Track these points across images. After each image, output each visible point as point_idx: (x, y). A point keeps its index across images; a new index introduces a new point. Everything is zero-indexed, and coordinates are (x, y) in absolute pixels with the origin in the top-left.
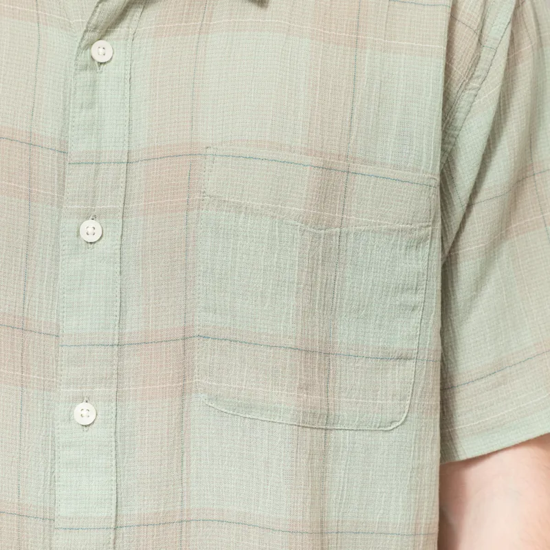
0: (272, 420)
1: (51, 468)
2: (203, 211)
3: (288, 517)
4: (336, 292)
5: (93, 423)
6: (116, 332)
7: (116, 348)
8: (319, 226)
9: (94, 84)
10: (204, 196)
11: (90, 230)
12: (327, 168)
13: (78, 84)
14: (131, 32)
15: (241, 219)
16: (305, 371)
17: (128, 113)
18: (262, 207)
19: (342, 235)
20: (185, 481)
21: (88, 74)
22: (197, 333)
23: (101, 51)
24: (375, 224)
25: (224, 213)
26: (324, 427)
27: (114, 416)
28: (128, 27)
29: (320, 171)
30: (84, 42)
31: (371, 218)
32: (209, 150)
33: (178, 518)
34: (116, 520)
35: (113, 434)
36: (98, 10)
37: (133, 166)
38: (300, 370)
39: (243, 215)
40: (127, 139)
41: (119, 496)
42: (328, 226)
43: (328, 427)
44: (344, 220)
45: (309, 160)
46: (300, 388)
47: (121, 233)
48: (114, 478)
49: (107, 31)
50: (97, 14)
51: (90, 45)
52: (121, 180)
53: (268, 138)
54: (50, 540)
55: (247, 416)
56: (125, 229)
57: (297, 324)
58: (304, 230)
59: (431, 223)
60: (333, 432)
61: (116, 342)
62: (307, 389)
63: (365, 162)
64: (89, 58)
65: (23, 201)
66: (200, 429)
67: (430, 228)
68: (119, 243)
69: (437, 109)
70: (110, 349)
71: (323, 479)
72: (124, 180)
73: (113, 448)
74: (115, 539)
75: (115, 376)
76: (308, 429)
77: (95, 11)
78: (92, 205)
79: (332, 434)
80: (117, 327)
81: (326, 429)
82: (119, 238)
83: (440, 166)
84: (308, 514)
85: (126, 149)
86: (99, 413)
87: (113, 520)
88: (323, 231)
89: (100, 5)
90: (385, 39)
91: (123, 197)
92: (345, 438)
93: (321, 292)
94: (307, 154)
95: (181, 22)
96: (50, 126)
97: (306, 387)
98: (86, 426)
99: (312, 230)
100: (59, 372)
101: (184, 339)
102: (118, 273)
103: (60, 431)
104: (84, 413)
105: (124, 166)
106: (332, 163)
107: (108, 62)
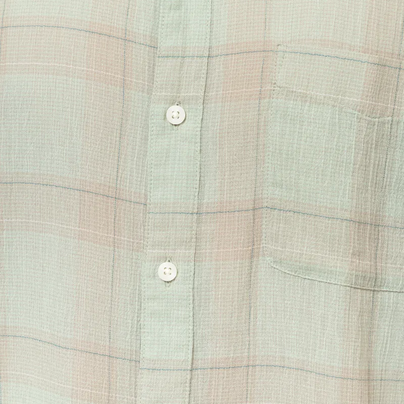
0: (328, 281)
1: (138, 317)
2: (273, 100)
3: (341, 365)
4: (386, 172)
5: (174, 279)
6: (196, 202)
7: (195, 216)
8: (374, 115)
10: (274, 87)
11: (175, 114)
12: (381, 65)
15: (306, 108)
16: (358, 240)
17: (209, 15)
18: (325, 97)
19: (394, 123)
20: (252, 331)
22: (266, 204)
25: (292, 102)
26: (373, 289)
27: (192, 274)
29: (375, 67)
32: (279, 47)
33: (245, 363)
34: (192, 363)
35: (191, 290)
37: (213, 60)
38: (354, 239)
39: (308, 104)
40: (208, 37)
41: (195, 343)
42: (382, 115)
43: (376, 289)
44: (395, 110)
45: (365, 57)
46: (353, 254)
47: (201, 117)
48: (191, 328)
52: (203, 71)
53: (330, 38)
54: (136, 378)
55: (307, 277)
56: (205, 114)
57: (352, 199)
58: (361, 118)
60: (380, 293)
61: (195, 211)
62: (359, 256)
65: (118, 88)
66: (265, 287)
68: (200, 125)
70: (190, 216)
71: (370, 333)
72: (205, 72)
73: (191, 301)
74: (191, 379)
75: (194, 240)
76: (359, 291)
78: (178, 93)
79: (379, 295)
80: (196, 198)
81: (374, 291)
82: (200, 122)
84: (358, 363)
85: (208, 45)
86: (180, 271)
87: (190, 363)
88: (377, 119)
91: (204, 86)
92: (389, 299)
93: (373, 172)
94: (365, 53)
96: (143, 24)
97: (358, 254)
98: (168, 282)
99: (368, 118)
100: (146, 235)
101: (254, 209)
102: (199, 152)
103: (146, 286)
104: (167, 271)
105: (205, 60)
106: (386, 60)
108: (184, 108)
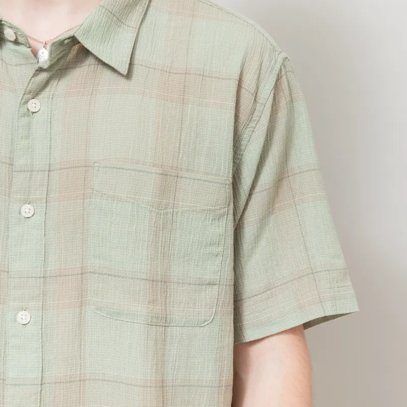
0: (133, 321)
1: (4, 349)
2: (93, 200)
3: (142, 378)
4: (171, 246)
5: (28, 323)
6: (42, 270)
7: (42, 279)
8: (160, 208)
9: (29, 125)
10: (93, 191)
11: (27, 210)
12: (164, 175)
13: (20, 125)
14: (52, 94)
15: (115, 204)
16: (152, 292)
17: (49, 142)
18: (127, 197)
19: (174, 213)
20: (82, 356)
21: (26, 119)
22: (89, 270)
23: (33, 105)
24: (194, 206)
25: (105, 201)
26: (164, 325)
27: (41, 318)
28: (50, 91)
29: (160, 177)
30: (23, 101)
31: (191, 203)
32: (95, 164)
33: (78, 379)
34: (42, 380)
35: (40, 330)
36: (32, 81)
37: (52, 173)
38: (149, 292)
39: (115, 202)
40: (48, 157)
41: (44, 366)
42: (166, 208)
43: (167, 325)
44: (175, 204)
45: (154, 170)
46: (149, 302)
47: (45, 212)
48: (41, 355)
49: (37, 94)
50: (31, 84)
51: (27, 102)
52: (45, 181)
53: (130, 157)
54: (3, 391)
55: (118, 319)
56: (48, 209)
57: (147, 265)
58: (152, 211)
59: (227, 206)
60: (170, 327)
61: (42, 275)
62: (153, 303)
63: (188, 170)
64: (26, 110)
66: (91, 326)
67: (226, 209)
68: (44, 217)
69: (230, 140)
70: (39, 279)
71: (163, 355)
72: (47, 181)
73: (40, 337)
74: (41, 391)
75: (42, 295)
76: (154, 327)
77: (29, 82)
78: (28, 196)
79: (169, 329)
80: (43, 267)
81: (165, 326)
82: (44, 215)
83: (233, 173)
84: (154, 375)
85: (48, 163)
86: (32, 317)
87: (40, 379)
88: (162, 211)
89: (33, 79)
90: (200, 99)
91: (46, 191)
92: (176, 331)
93: (161, 246)
94: (154, 167)
95: (80, 89)
96: (4, 149)
97: (153, 302)
98: (24, 325)
99: (157, 210)
100: (9, 293)
101: (82, 274)
102: (44, 235)
103: (9, 328)
104: (23, 317)
105: (47, 173)
106: (168, 171)
107: (38, 111)
108: (33, 206)
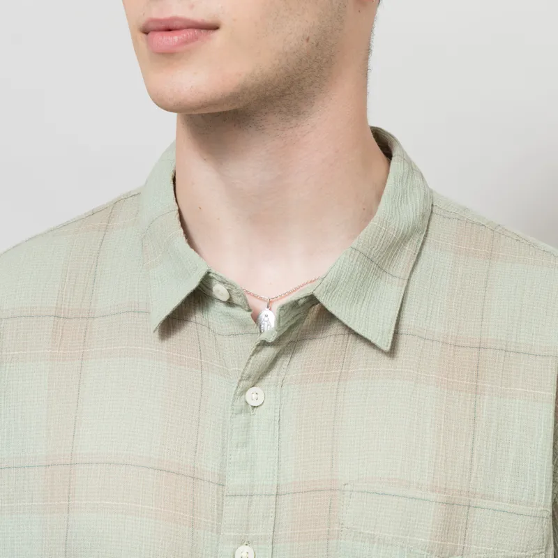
2: (342, 541)
8: (444, 555)
9: (248, 426)
10: (342, 528)
11: (244, 555)
12: (449, 504)
13: (234, 426)
14: (280, 380)
17: (277, 451)
21: (243, 417)
23: (254, 396)
24: (493, 552)
28: (278, 375)
30: (239, 390)
31: (490, 547)
32: (346, 486)
36: (251, 361)
37: (281, 499)
40: (276, 474)
42: (451, 554)
44: (465, 549)
45: (433, 496)
47: (270, 557)
49: (259, 379)
50: (250, 365)
51: (244, 391)
52: (271, 510)
53: (398, 476)
56: (274, 554)
59: (544, 550)
63: (484, 497)
64: (244, 404)
65: (187, 527)
67: (543, 554)
69: (548, 449)
72: (274, 511)
77: (248, 363)
78: (246, 533)
83: (553, 496)
85: (276, 483)
89: (253, 357)
90: (501, 386)
91: (273, 525)
94: (433, 491)
95: (323, 371)
105: (273, 498)
106: (455, 498)
107: (261, 405)
108: (253, 548)
